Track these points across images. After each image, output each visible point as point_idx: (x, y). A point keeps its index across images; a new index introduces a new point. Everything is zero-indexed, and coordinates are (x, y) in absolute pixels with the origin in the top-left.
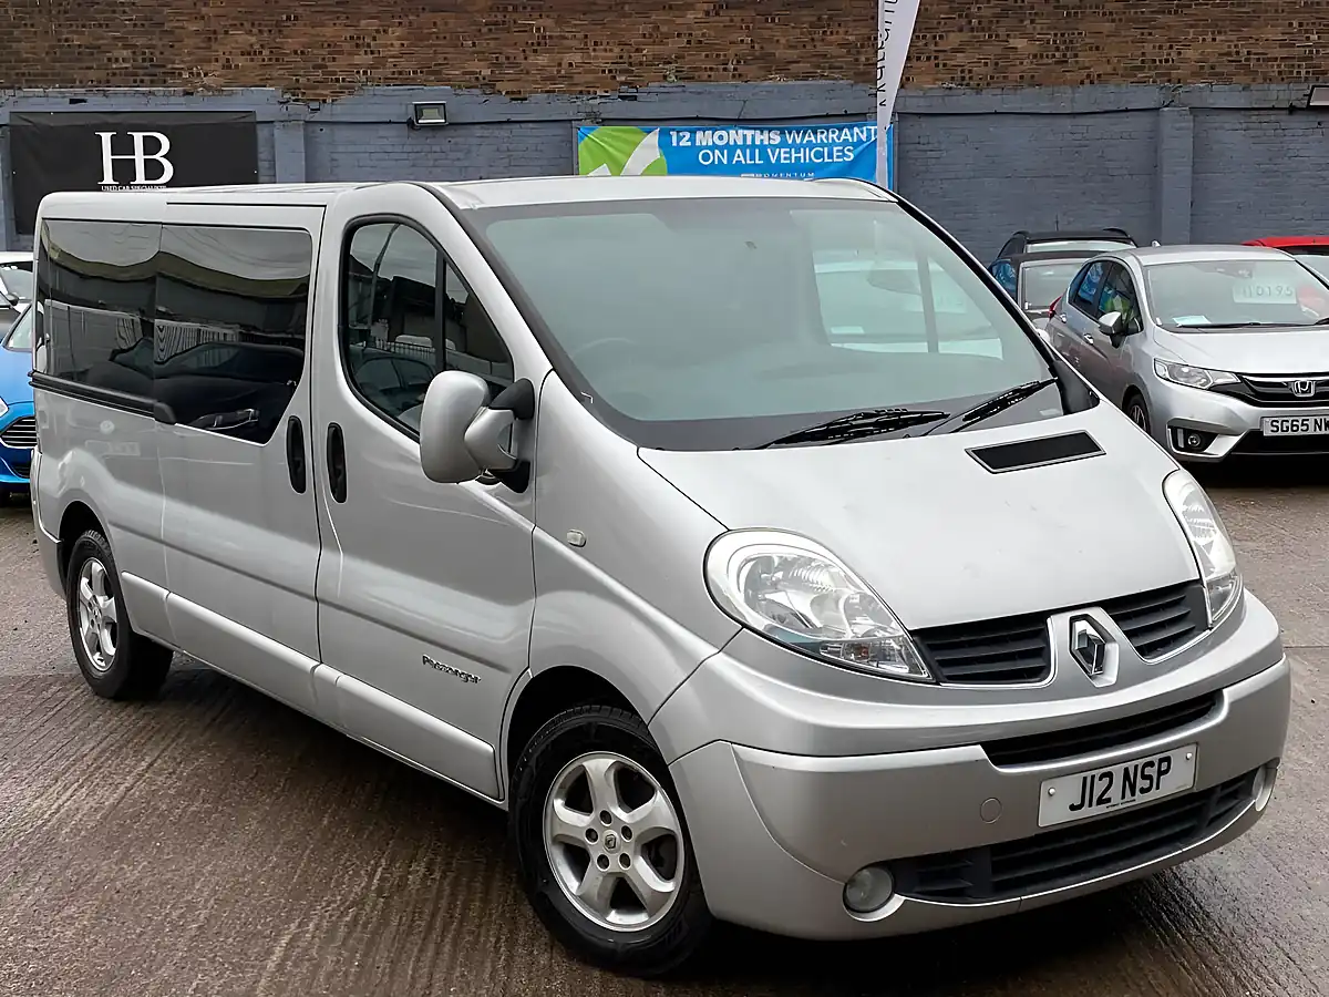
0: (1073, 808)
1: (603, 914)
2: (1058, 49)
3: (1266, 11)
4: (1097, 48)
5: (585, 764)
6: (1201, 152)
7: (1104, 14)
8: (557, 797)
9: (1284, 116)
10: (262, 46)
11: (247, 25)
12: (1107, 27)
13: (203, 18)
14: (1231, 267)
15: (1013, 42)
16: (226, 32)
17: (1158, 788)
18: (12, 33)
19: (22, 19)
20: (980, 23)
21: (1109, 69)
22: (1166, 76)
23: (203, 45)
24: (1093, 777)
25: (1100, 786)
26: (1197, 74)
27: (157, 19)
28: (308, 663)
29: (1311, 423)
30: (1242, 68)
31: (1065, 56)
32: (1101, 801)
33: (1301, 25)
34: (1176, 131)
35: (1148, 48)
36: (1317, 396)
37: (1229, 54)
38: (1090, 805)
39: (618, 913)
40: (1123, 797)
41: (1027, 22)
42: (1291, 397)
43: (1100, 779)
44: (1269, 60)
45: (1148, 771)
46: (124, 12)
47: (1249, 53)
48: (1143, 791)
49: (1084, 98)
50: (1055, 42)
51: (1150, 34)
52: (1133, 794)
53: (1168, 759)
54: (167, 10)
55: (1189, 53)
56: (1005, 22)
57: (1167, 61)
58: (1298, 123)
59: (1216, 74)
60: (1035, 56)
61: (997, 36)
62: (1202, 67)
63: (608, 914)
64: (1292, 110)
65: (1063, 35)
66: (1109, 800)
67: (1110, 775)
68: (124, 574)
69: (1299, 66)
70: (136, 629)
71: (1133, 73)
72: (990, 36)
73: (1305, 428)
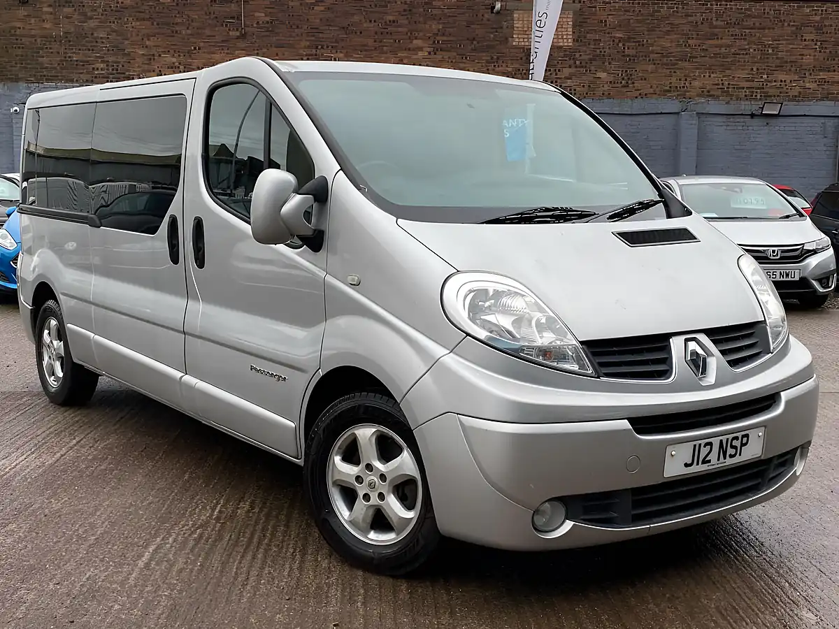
0: (686, 465)
1: (366, 533)
2: (623, 79)
3: (739, 61)
4: (645, 79)
5: (356, 432)
6: (702, 137)
7: (649, 60)
8: (336, 455)
9: (748, 119)
10: (180, 64)
11: (172, 52)
12: (651, 67)
13: (147, 47)
14: (730, 187)
15: (599, 75)
16: (160, 55)
17: (740, 455)
18: (39, 52)
19: (45, 44)
20: (581, 63)
21: (651, 91)
22: (683, 95)
23: (147, 62)
24: (700, 445)
25: (704, 451)
26: (699, 95)
27: (121, 46)
28: (178, 374)
29: (778, 274)
30: (726, 93)
31: (627, 82)
32: (704, 462)
33: (758, 69)
34: (689, 126)
35: (673, 80)
36: (782, 258)
37: (718, 84)
38: (698, 464)
39: (375, 532)
40: (718, 460)
41: (607, 64)
42: (767, 258)
43: (705, 447)
44: (740, 88)
45: (735, 443)
46: (103, 42)
47: (729, 84)
48: (731, 456)
49: (638, 106)
50: (622, 75)
51: (675, 72)
52: (725, 458)
53: (747, 436)
54: (126, 42)
55: (696, 84)
56: (594, 63)
57: (683, 87)
58: (756, 122)
59: (710, 96)
60: (611, 82)
61: (590, 71)
62: (703, 91)
63: (369, 532)
64: (752, 116)
65: (626, 71)
66: (709, 461)
67: (710, 444)
68: (69, 325)
69: (756, 92)
70: (75, 360)
71: (664, 93)
72: (586, 71)
73: (774, 276)
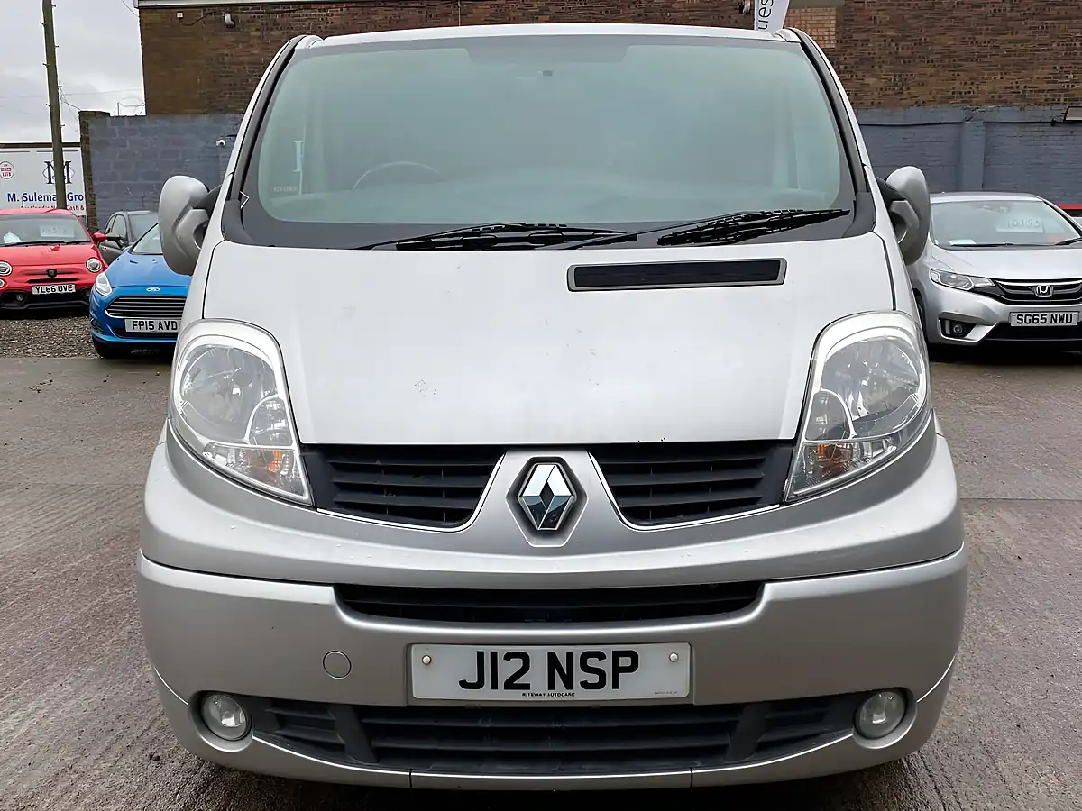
2: (896, 85)
3: (1039, 59)
4: (923, 84)
6: (989, 151)
7: (928, 62)
9: (1047, 128)
12: (930, 70)
14: (995, 205)
15: (867, 80)
20: (846, 68)
21: (930, 97)
22: (967, 100)
26: (988, 102)
29: (1048, 317)
30: (1022, 96)
31: (901, 89)
33: (1062, 68)
34: (974, 136)
35: (957, 84)
36: (1054, 297)
37: (1012, 88)
41: (876, 67)
42: (1034, 297)
44: (1039, 91)
47: (1025, 87)
49: (915, 114)
50: (895, 80)
51: (959, 75)
55: (985, 87)
56: (862, 67)
57: (969, 92)
58: (1058, 131)
59: (1002, 102)
60: (881, 89)
61: (857, 76)
62: (993, 97)
64: (1053, 123)
65: (900, 76)
69: (1060, 95)
71: (946, 100)
72: (852, 77)
73: (1043, 321)
